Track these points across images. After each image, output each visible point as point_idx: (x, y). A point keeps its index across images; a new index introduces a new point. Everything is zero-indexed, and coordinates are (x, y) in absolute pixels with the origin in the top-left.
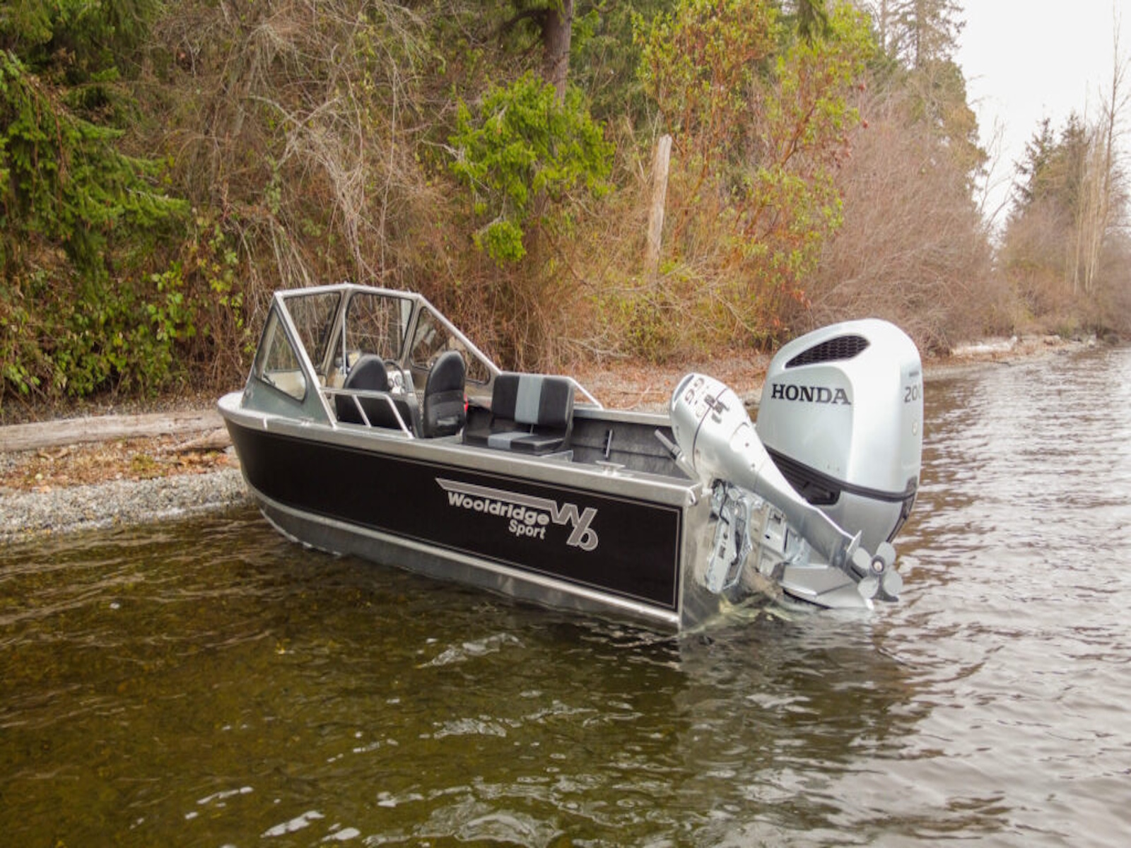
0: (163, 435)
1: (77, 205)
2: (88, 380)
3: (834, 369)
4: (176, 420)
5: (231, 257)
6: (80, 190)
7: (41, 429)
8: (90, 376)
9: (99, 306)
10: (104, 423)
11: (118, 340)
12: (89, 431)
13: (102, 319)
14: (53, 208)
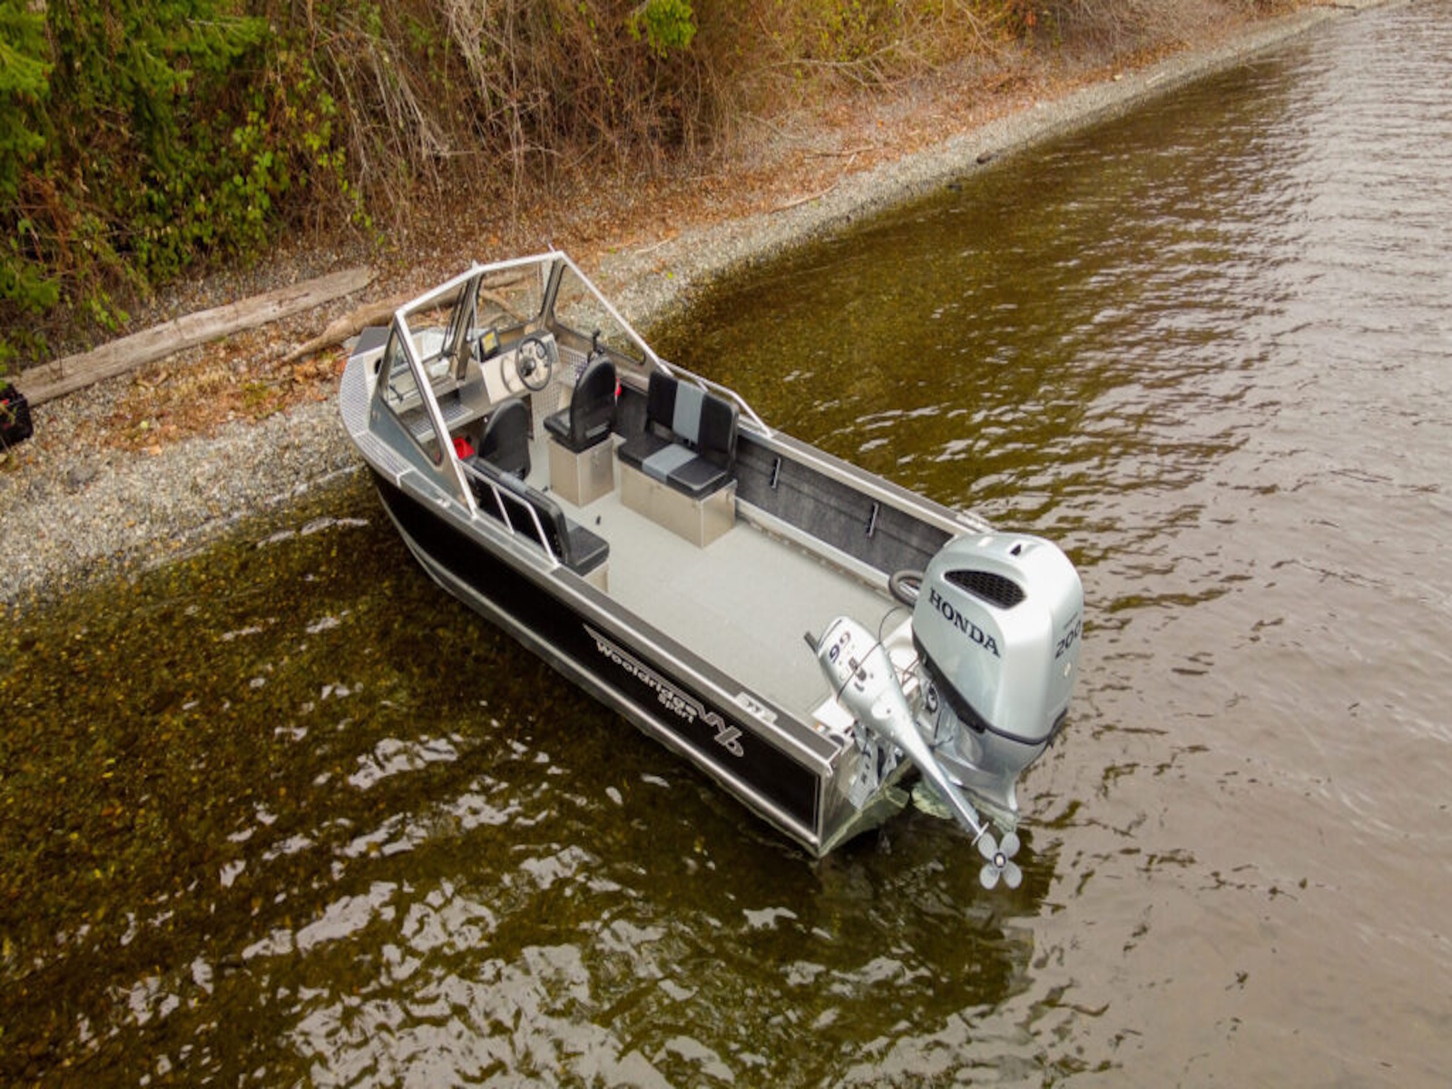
0: (267, 323)
1: (134, 67)
2: (172, 262)
3: (985, 612)
4: (280, 303)
5: (327, 103)
6: (135, 44)
7: (132, 347)
8: (174, 257)
9: (173, 173)
10: (200, 323)
11: (200, 205)
12: (187, 337)
13: (180, 188)
14: (105, 72)
